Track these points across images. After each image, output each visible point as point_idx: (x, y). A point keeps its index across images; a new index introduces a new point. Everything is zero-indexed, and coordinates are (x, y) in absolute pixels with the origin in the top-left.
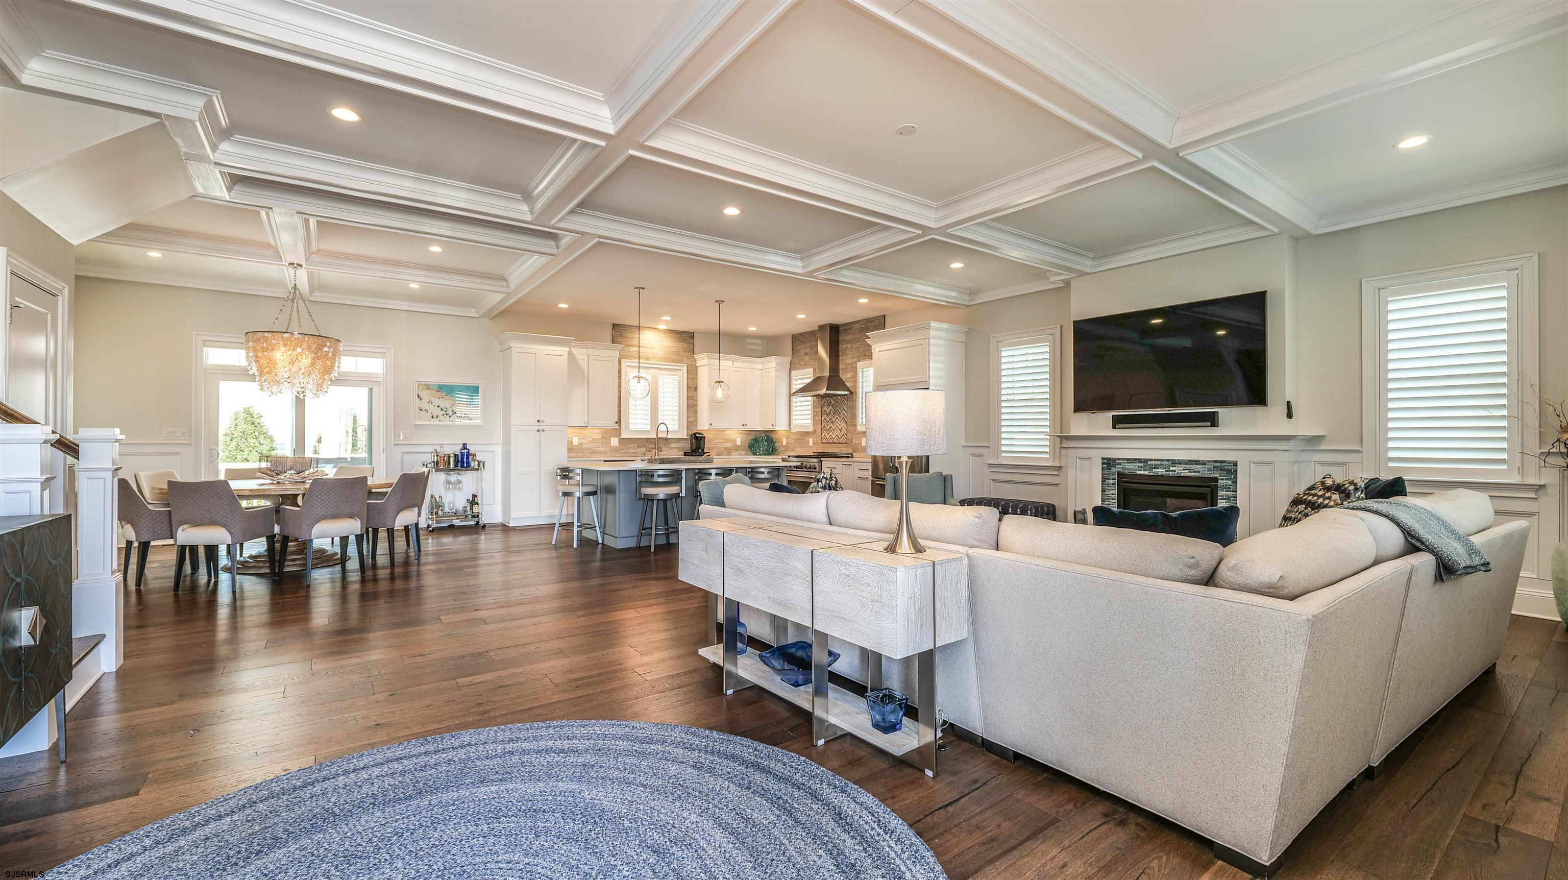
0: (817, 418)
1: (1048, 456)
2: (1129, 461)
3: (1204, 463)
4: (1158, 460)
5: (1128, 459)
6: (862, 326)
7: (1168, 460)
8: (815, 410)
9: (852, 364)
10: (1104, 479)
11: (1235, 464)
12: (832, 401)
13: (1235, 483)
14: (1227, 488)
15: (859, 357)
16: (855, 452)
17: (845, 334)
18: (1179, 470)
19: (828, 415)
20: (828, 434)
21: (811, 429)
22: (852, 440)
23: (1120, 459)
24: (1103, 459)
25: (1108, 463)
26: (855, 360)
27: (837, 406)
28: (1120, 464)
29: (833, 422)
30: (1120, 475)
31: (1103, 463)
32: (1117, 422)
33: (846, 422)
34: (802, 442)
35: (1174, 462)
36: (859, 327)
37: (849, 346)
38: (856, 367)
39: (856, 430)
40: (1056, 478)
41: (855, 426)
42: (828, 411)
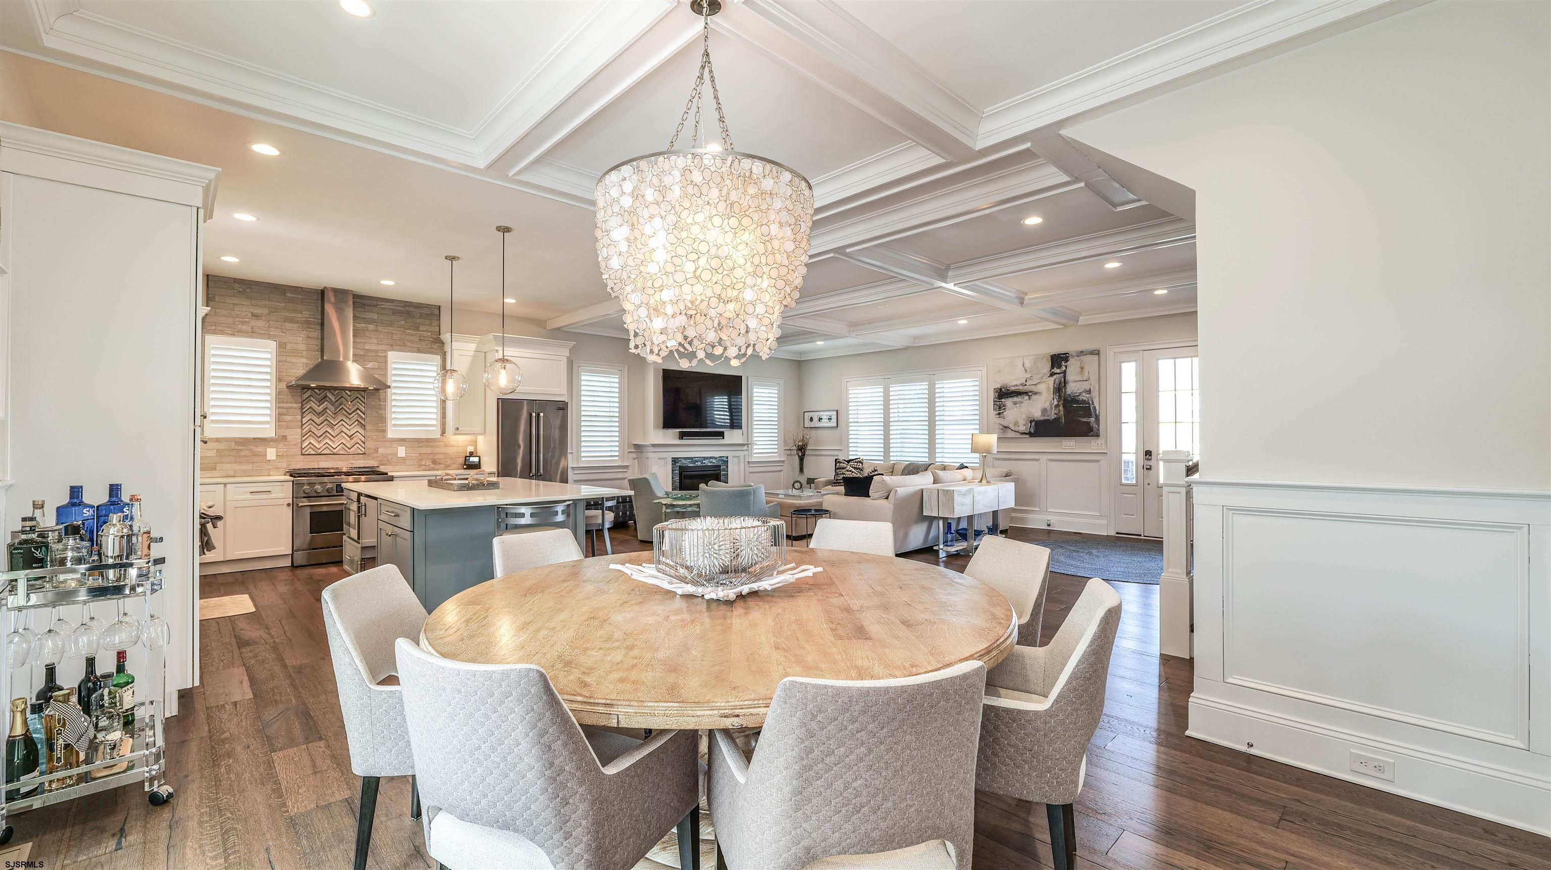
0: (288, 418)
1: (617, 458)
2: (686, 458)
3: (716, 458)
4: (697, 458)
5: (684, 458)
6: (399, 308)
7: (702, 457)
8: (285, 405)
9: (377, 351)
10: (673, 471)
11: (727, 458)
12: (329, 395)
13: (727, 467)
14: (724, 470)
15: (392, 346)
16: (383, 465)
17: (360, 309)
18: (707, 463)
19: (319, 414)
20: (319, 442)
21: (272, 434)
22: (376, 450)
23: (680, 458)
24: (672, 458)
25: (675, 461)
26: (383, 347)
27: (341, 403)
28: (680, 461)
29: (332, 426)
30: (680, 467)
31: (672, 461)
32: (682, 436)
33: (363, 426)
34: (242, 454)
35: (705, 458)
36: (394, 308)
37: (371, 327)
38: (386, 357)
39: (384, 437)
40: (625, 473)
41: (384, 431)
42: (319, 409)
